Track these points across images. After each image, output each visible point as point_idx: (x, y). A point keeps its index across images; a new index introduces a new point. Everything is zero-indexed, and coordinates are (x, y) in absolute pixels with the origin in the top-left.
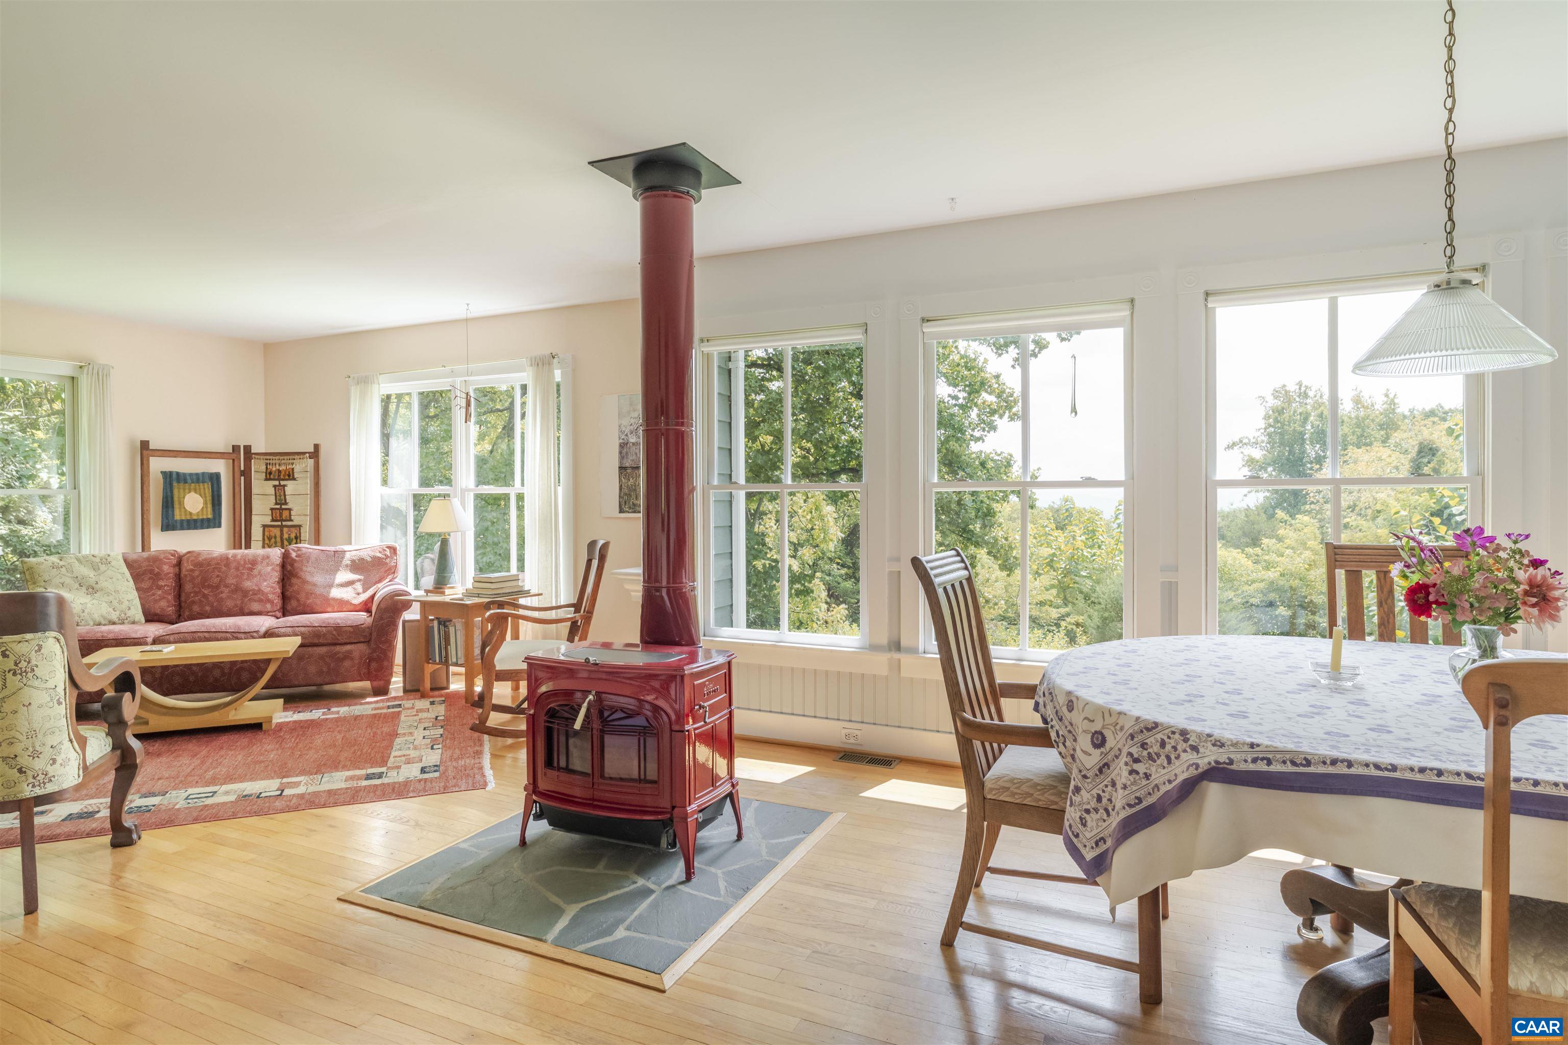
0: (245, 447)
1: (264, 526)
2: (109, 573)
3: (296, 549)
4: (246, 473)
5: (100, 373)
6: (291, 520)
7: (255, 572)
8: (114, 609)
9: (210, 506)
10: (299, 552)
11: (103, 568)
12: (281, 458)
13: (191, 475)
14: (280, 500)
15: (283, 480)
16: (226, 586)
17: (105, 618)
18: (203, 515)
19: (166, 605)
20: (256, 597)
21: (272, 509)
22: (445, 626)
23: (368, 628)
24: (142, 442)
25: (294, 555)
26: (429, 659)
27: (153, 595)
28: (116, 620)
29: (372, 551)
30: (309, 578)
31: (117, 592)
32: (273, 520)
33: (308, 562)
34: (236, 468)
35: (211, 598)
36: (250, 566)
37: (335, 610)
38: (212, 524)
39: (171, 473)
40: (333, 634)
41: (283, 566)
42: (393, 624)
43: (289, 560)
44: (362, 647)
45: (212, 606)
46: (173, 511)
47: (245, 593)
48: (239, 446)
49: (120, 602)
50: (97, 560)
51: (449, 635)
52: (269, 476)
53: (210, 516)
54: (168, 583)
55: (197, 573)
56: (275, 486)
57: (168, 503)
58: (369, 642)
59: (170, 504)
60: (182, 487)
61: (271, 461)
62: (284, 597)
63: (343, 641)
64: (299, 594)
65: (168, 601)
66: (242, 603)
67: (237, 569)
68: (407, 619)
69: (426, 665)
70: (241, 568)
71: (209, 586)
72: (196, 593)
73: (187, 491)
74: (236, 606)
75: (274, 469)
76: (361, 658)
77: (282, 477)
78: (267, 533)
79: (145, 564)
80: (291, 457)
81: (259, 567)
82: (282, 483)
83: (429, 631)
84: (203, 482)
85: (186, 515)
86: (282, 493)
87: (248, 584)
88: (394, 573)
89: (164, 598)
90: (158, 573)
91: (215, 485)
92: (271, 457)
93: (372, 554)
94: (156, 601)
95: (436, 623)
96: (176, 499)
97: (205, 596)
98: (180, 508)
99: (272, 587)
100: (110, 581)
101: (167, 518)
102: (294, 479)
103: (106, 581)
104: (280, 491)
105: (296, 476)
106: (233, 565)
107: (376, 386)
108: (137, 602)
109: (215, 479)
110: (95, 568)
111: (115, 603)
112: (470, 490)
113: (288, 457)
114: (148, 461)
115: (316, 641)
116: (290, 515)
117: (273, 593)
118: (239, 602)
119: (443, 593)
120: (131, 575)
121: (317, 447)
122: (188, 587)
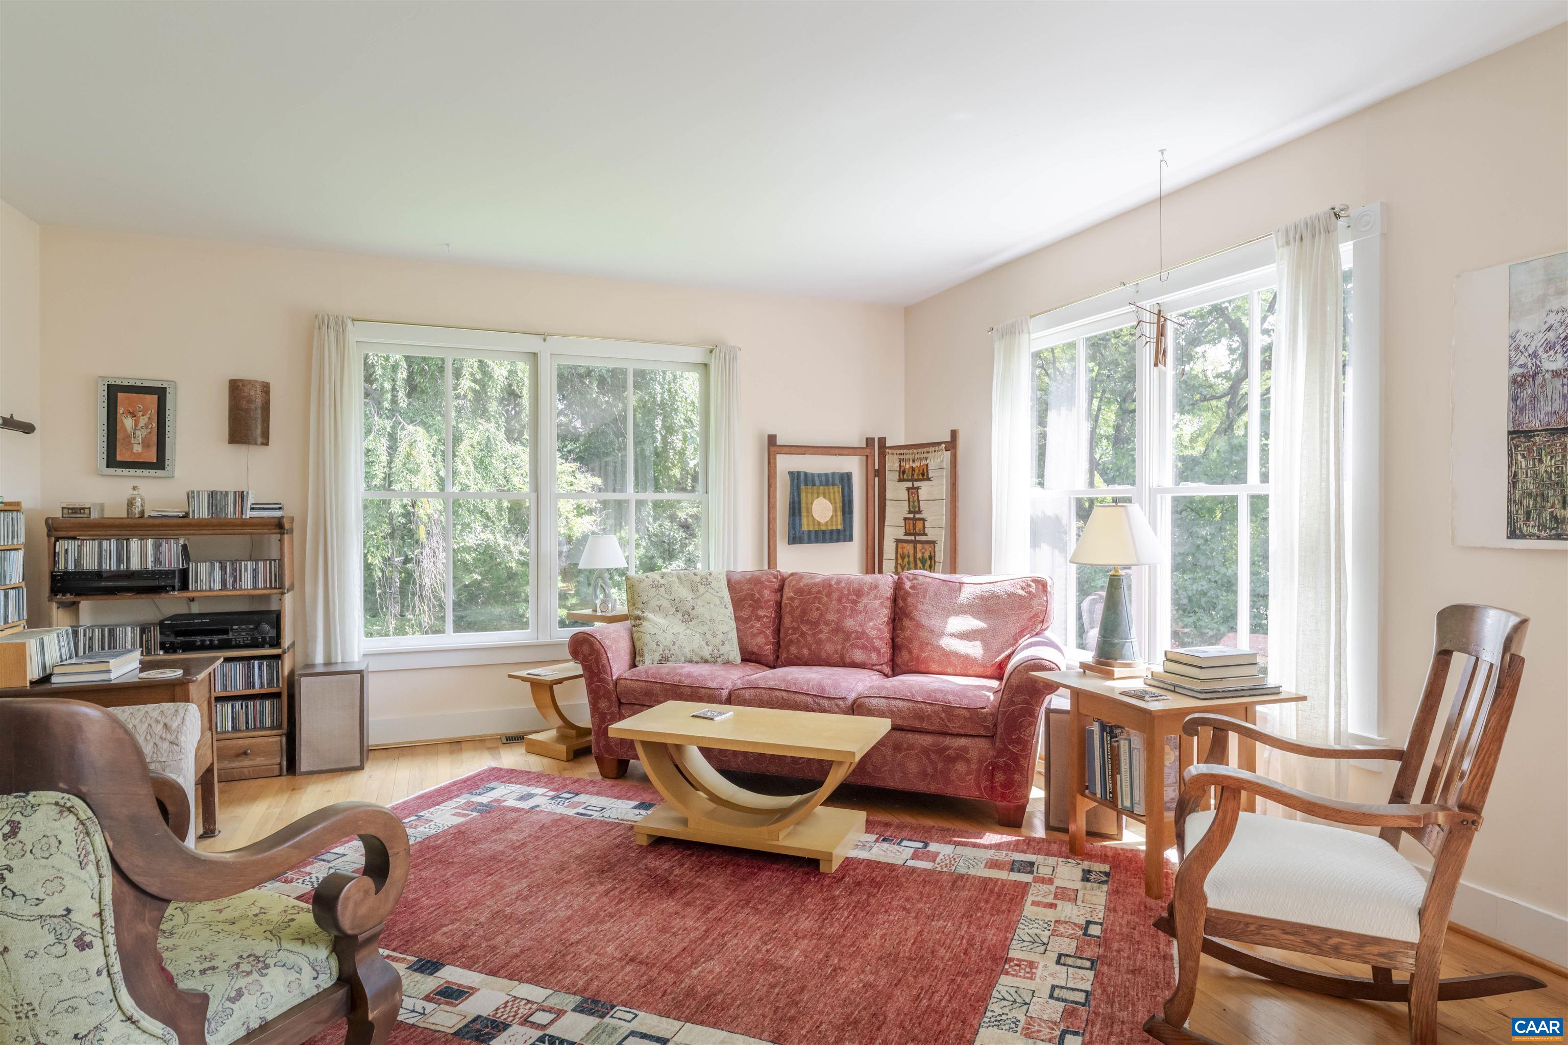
0: (879, 439)
1: (898, 541)
2: (708, 595)
3: (911, 577)
4: (880, 473)
5: (727, 357)
6: (925, 535)
7: (860, 606)
8: (707, 643)
9: (839, 514)
10: (915, 582)
11: (702, 589)
12: (915, 451)
13: (819, 475)
14: (914, 507)
15: (917, 480)
16: (827, 624)
17: (696, 655)
18: (832, 525)
19: (763, 643)
20: (860, 642)
21: (905, 519)
22: (1113, 736)
23: (992, 714)
24: (769, 436)
25: (908, 585)
26: (1084, 788)
27: (752, 627)
28: (708, 657)
29: (1012, 585)
30: (925, 621)
31: (712, 620)
32: (906, 534)
33: (925, 597)
34: (870, 467)
35: (809, 638)
36: (854, 597)
37: (958, 671)
38: (842, 537)
39: (799, 473)
40: (941, 718)
41: (895, 600)
42: (1029, 713)
43: (902, 592)
44: (982, 744)
45: (810, 649)
46: (800, 520)
47: (847, 636)
48: (873, 439)
49: (714, 635)
50: (698, 579)
51: (1118, 755)
52: (903, 476)
53: (840, 527)
54: (766, 613)
55: (796, 603)
56: (908, 489)
57: (795, 510)
58: (993, 736)
59: (797, 511)
60: (810, 491)
61: (905, 457)
62: (895, 647)
63: (955, 731)
64: (911, 643)
65: (766, 637)
66: (843, 648)
67: (839, 600)
68: (1053, 706)
69: (1079, 797)
70: (844, 600)
71: (808, 622)
72: (794, 629)
73: (815, 495)
74: (836, 651)
75: (907, 466)
76: (980, 762)
77: (916, 477)
78: (900, 550)
79: (746, 587)
80: (925, 450)
81: (865, 600)
82: (916, 484)
83: (1084, 739)
84: (833, 484)
85: (814, 525)
86: (916, 499)
87: (849, 623)
88: (1043, 621)
89: (762, 632)
90: (759, 599)
91: (846, 489)
92: (905, 451)
93: (1010, 589)
94: (754, 636)
95: (1096, 728)
96: (803, 505)
97: (803, 634)
98: (808, 516)
99: (879, 630)
100: (707, 606)
101: (794, 529)
102: (929, 479)
103: (703, 606)
104: (913, 492)
105: (930, 476)
106: (835, 595)
107: (1024, 337)
108: (734, 635)
109: (845, 479)
110: (694, 590)
111: (708, 636)
112: (1166, 491)
113: (923, 450)
114: (775, 459)
115: (917, 725)
116: (924, 528)
117: (881, 639)
118: (839, 647)
119: (1109, 675)
120: (732, 600)
121: (954, 433)
122: (787, 621)
